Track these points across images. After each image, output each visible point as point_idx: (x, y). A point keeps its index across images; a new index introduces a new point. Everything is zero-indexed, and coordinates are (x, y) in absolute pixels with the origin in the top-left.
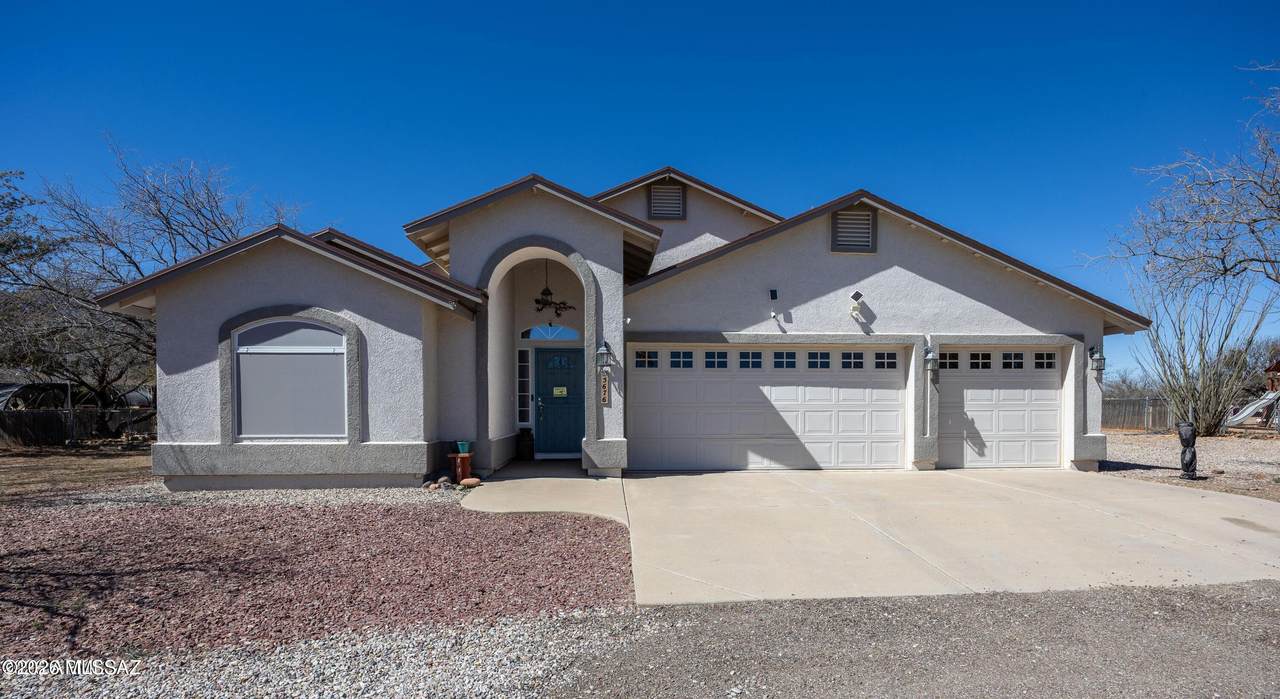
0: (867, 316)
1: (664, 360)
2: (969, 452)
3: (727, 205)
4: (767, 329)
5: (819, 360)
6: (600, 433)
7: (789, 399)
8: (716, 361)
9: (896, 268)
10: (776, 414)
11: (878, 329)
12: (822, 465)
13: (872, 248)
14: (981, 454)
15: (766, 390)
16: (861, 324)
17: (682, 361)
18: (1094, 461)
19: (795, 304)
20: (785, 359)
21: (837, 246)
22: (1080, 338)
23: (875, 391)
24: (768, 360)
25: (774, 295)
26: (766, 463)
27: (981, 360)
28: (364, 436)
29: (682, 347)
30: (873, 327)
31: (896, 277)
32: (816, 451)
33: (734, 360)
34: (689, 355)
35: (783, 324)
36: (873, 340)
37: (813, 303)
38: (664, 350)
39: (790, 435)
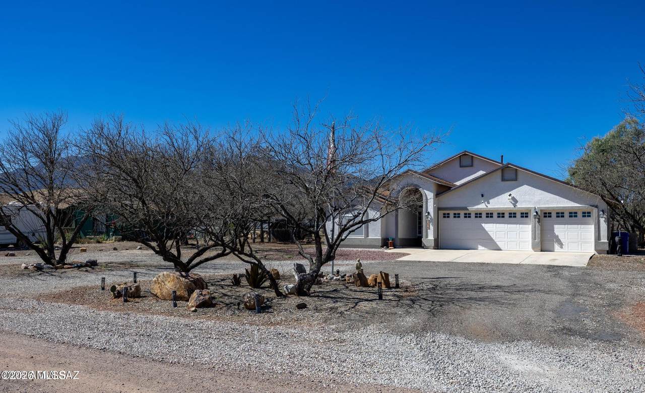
0: (515, 201)
1: (452, 215)
2: (557, 247)
3: (485, 162)
4: (482, 206)
5: (501, 215)
6: (427, 236)
7: (491, 228)
8: (467, 216)
9: (525, 186)
10: (487, 232)
11: (519, 205)
12: (502, 249)
13: (516, 180)
14: (562, 248)
15: (483, 225)
16: (513, 204)
17: (457, 216)
18: (604, 251)
19: (490, 199)
20: (490, 215)
21: (503, 180)
22: (596, 207)
23: (521, 225)
24: (484, 215)
25: (482, 196)
26: (483, 248)
27: (560, 214)
28: (368, 236)
29: (456, 212)
30: (517, 204)
31: (525, 188)
32: (500, 244)
33: (473, 215)
34: (459, 214)
35: (487, 205)
36: (516, 209)
37: (497, 198)
38: (452, 213)
39: (492, 239)
